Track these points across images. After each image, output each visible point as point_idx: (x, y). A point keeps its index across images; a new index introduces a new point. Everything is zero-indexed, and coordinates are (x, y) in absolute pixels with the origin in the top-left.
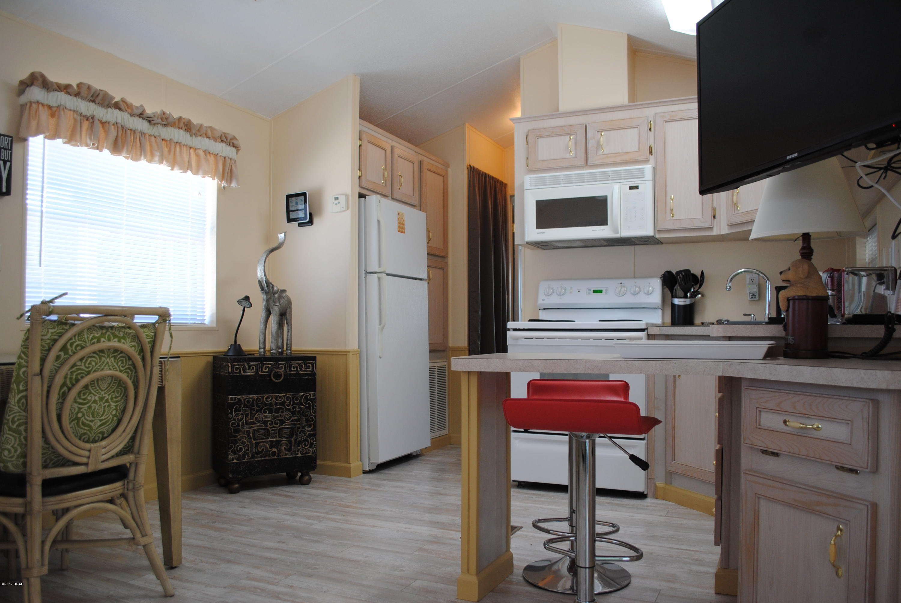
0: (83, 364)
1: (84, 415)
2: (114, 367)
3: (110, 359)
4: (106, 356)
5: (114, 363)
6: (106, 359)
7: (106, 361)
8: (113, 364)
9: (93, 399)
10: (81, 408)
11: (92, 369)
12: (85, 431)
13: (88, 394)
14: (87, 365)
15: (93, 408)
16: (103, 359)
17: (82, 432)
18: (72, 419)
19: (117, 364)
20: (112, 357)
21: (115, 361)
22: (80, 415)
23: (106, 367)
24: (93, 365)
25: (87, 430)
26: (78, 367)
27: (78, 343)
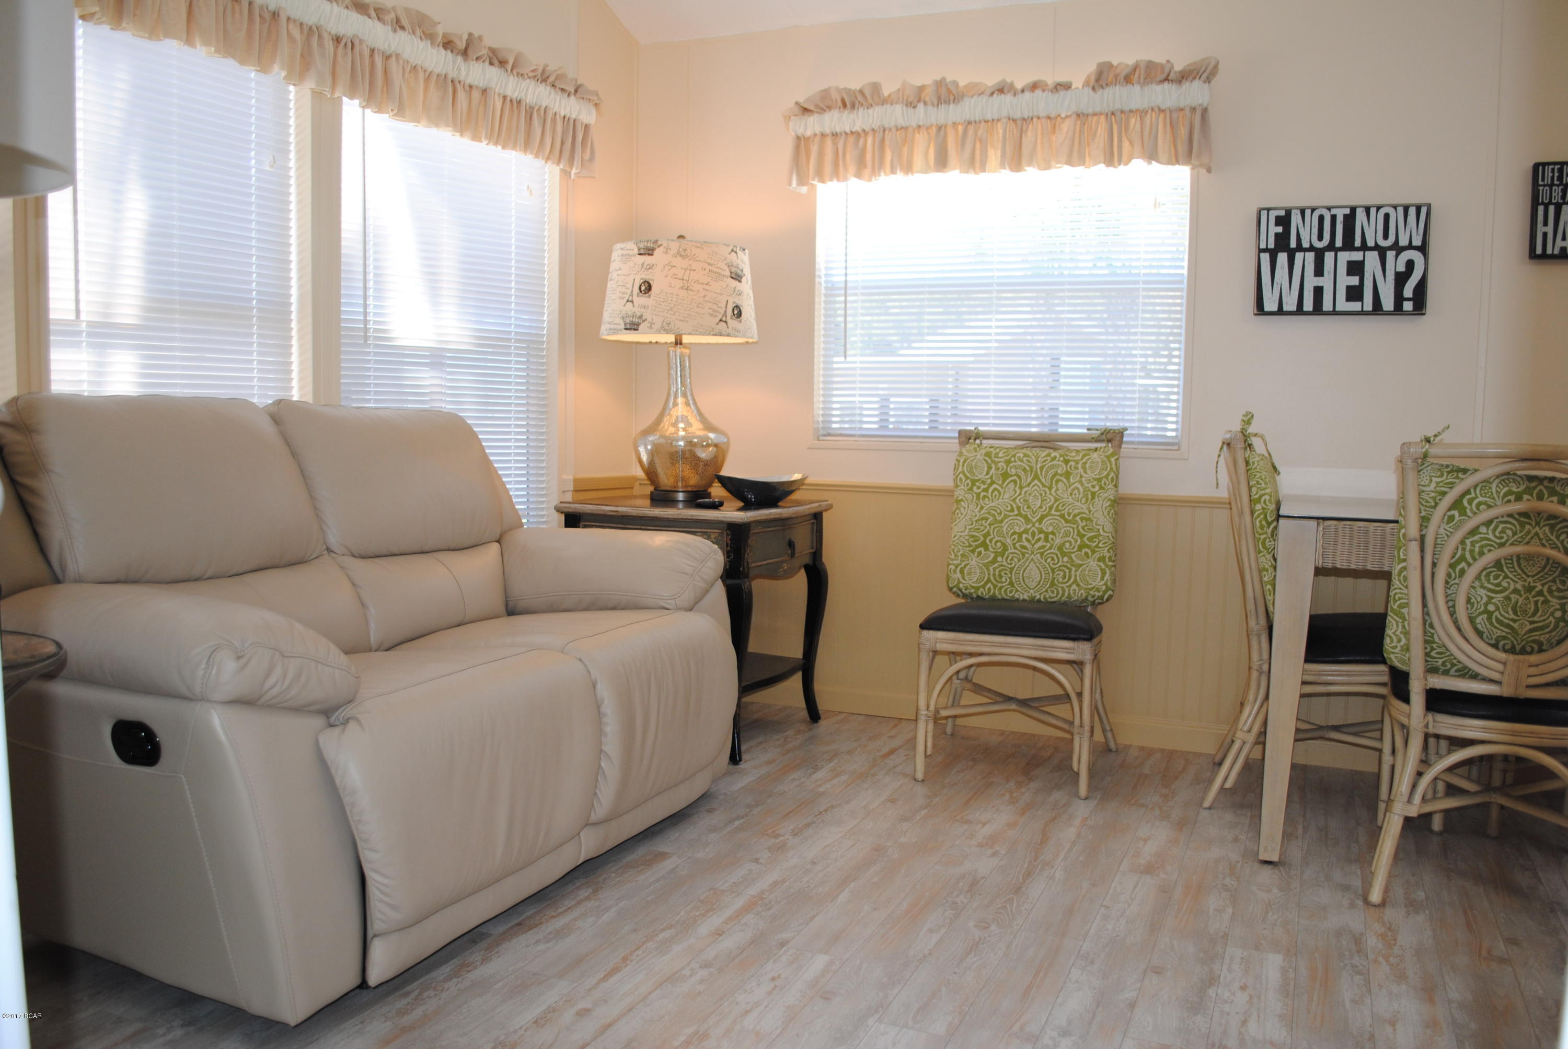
0: (1490, 532)
1: (1497, 609)
2: (1550, 542)
3: (1540, 529)
4: (1534, 524)
5: (1549, 535)
6: (1534, 528)
7: (1533, 531)
8: (1547, 536)
9: (1512, 587)
10: (1493, 598)
11: (1507, 540)
12: (1504, 634)
13: (1501, 578)
14: (1497, 533)
15: (1513, 601)
16: (1528, 527)
17: (1499, 634)
18: (1478, 611)
19: (1558, 538)
20: (1544, 526)
21: (1552, 534)
22: (1491, 608)
23: (1534, 540)
24: (1508, 535)
25: (1507, 633)
26: (1482, 536)
27: (1480, 499)
